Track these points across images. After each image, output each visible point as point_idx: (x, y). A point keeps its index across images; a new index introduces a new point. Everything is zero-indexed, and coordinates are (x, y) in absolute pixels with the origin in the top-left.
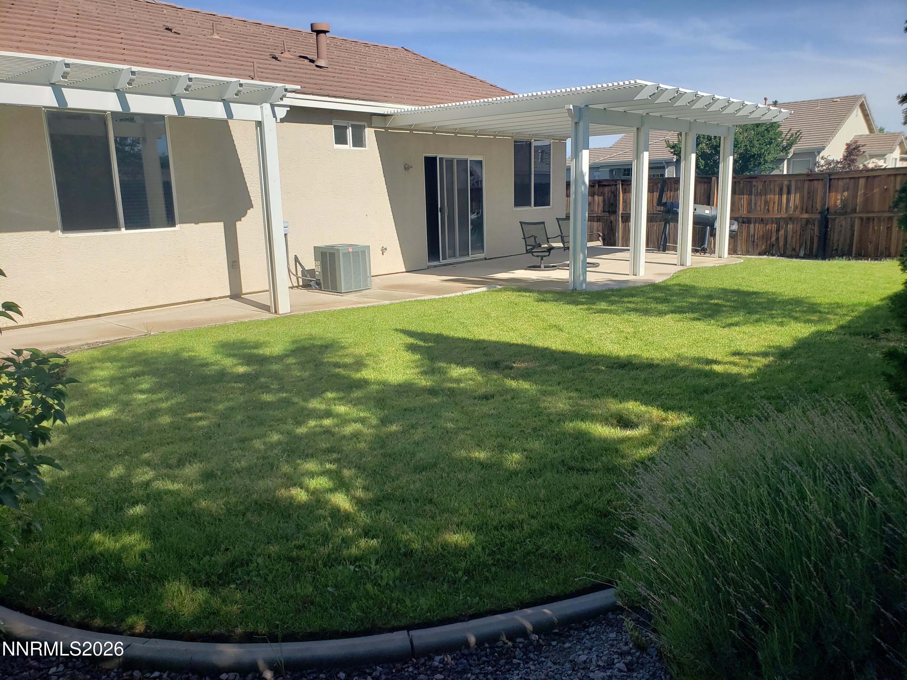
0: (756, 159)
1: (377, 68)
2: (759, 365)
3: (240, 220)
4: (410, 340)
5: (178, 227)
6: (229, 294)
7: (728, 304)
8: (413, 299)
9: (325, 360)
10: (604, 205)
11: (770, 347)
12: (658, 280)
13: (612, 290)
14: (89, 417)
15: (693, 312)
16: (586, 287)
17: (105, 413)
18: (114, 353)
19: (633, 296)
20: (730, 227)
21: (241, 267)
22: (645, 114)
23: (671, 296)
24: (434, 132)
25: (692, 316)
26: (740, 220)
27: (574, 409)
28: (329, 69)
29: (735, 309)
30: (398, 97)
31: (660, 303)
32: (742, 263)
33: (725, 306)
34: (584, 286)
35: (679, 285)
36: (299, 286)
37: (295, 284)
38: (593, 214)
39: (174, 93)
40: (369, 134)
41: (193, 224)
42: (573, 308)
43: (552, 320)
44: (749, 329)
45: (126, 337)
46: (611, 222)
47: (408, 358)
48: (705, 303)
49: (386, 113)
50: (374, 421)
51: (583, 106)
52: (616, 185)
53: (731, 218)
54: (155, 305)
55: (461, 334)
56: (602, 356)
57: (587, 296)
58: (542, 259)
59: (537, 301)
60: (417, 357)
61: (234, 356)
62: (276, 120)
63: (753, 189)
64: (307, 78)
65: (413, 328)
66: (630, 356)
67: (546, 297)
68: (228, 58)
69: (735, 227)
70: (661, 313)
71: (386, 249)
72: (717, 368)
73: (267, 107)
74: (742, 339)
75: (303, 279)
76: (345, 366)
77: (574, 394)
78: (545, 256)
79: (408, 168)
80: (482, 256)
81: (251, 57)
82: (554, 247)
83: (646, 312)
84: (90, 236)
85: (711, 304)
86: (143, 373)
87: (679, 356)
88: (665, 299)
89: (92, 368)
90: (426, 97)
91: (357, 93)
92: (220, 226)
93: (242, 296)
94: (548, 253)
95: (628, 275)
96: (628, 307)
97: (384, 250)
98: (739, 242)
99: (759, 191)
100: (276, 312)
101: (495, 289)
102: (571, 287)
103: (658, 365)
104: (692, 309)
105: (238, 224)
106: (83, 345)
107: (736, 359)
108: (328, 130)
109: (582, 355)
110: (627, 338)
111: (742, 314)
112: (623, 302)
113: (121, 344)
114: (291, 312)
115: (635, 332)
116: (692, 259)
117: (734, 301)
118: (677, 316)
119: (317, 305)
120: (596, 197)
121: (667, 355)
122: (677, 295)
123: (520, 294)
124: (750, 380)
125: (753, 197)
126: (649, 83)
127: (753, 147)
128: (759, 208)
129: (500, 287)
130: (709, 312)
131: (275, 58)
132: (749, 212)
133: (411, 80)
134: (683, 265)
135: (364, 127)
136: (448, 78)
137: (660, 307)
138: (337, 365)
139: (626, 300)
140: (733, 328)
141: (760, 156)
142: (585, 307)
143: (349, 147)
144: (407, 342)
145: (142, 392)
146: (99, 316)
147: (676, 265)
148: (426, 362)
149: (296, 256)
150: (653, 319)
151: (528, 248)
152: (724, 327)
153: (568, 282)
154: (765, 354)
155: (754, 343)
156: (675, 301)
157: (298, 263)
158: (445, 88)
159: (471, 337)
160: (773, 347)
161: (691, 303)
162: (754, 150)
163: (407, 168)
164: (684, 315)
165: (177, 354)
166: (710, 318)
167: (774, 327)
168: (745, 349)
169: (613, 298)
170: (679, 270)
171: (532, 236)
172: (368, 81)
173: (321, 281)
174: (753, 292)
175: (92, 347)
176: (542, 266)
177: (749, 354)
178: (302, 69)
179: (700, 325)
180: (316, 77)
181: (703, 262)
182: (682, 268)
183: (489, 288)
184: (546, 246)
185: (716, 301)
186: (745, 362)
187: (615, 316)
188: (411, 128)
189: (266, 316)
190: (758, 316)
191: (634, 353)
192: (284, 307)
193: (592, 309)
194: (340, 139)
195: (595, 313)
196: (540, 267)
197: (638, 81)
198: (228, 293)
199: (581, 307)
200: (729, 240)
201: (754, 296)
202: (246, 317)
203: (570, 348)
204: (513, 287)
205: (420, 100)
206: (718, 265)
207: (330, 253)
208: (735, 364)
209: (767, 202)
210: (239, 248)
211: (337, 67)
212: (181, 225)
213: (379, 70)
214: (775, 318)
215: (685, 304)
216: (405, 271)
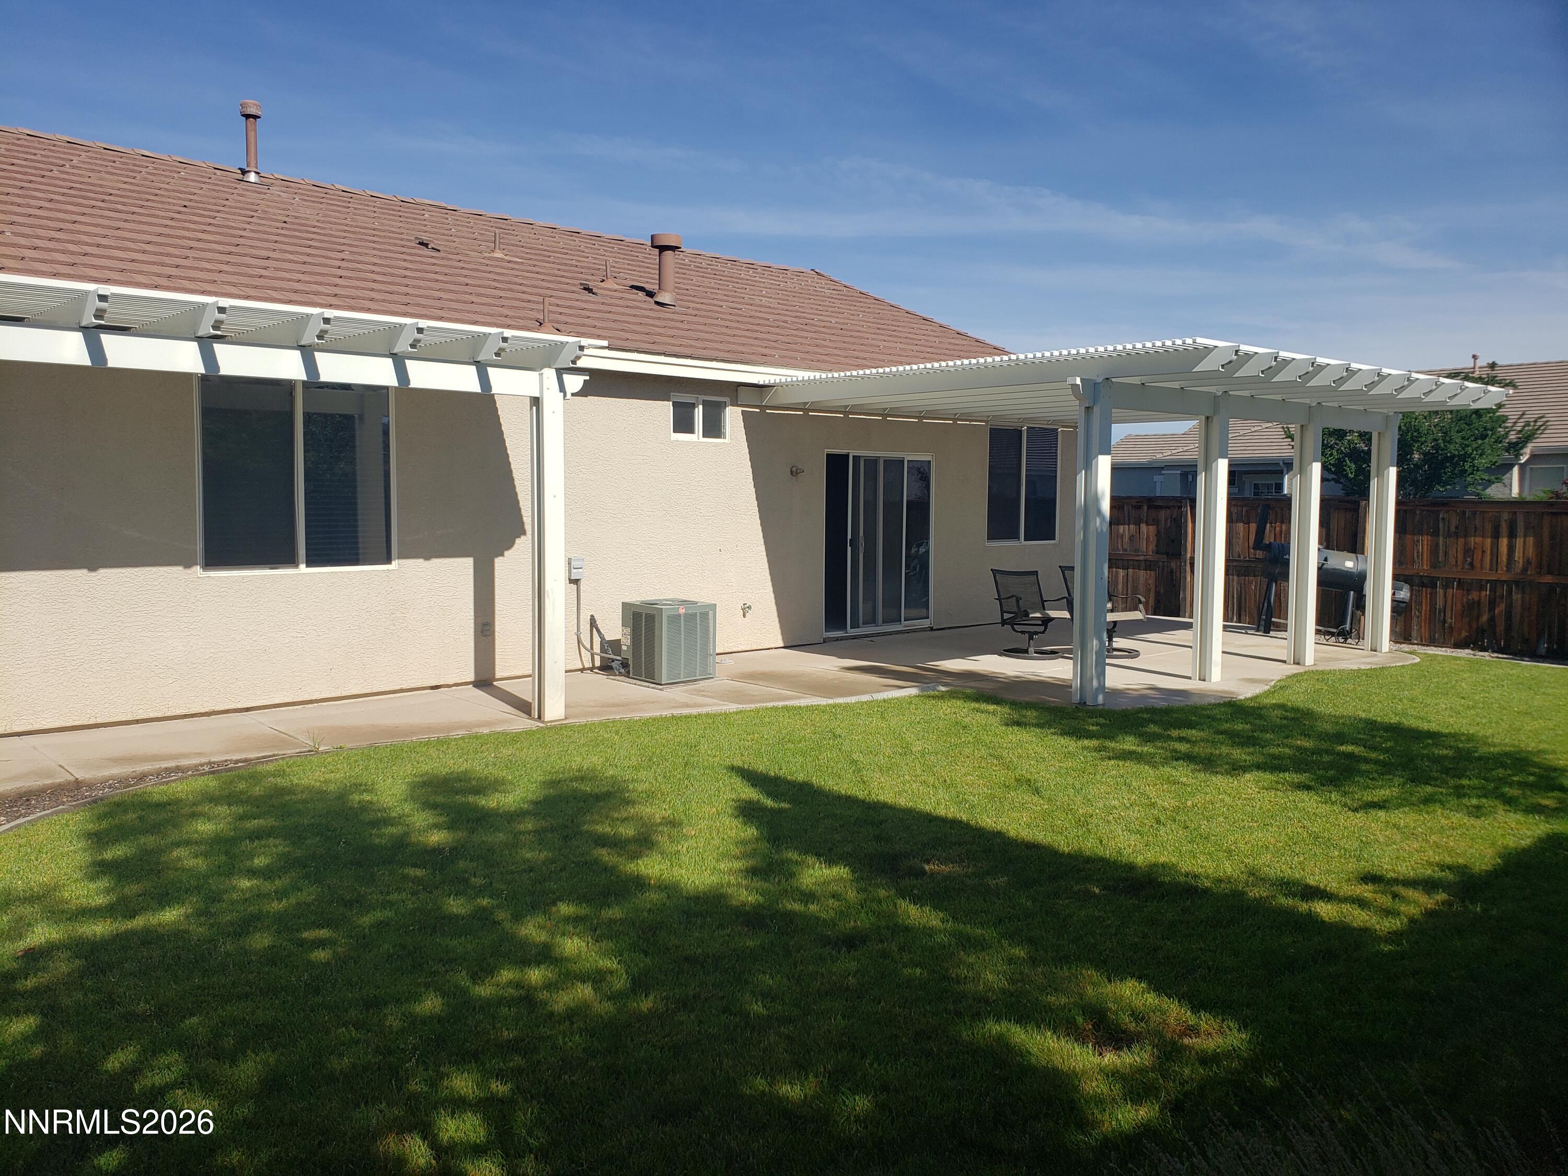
0: (1457, 464)
1: (761, 306)
2: (1413, 911)
3: (502, 555)
4: (750, 793)
5: (395, 564)
6: (473, 680)
7: (1373, 755)
8: (781, 704)
9: (586, 827)
10: (1158, 540)
11: (1443, 867)
12: (1245, 692)
13: (1152, 711)
14: (138, 922)
15: (1298, 770)
16: (1104, 699)
17: (170, 916)
18: (242, 786)
19: (1191, 726)
20: (1394, 594)
21: (496, 634)
22: (1220, 393)
23: (1261, 731)
24: (846, 413)
25: (1297, 778)
26: (1417, 581)
27: (1012, 988)
28: (677, 309)
29: (1386, 769)
30: (785, 357)
31: (1238, 745)
32: (1415, 664)
33: (1366, 761)
34: (1100, 699)
35: (1282, 707)
36: (591, 669)
37: (588, 665)
38: (1138, 555)
39: (395, 351)
40: (733, 417)
41: (421, 560)
42: (1070, 744)
43: (1026, 768)
44: (1405, 818)
45: (276, 752)
46: (1172, 572)
47: (733, 833)
48: (1327, 752)
49: (762, 383)
50: (620, 983)
51: (1100, 380)
52: (1180, 507)
53: (1396, 577)
54: (344, 694)
55: (845, 786)
56: (1102, 860)
57: (1102, 721)
58: (1031, 638)
59: (1007, 725)
60: (751, 832)
61: (434, 806)
62: (565, 396)
63: (1441, 525)
64: (635, 324)
65: (762, 766)
66: (1155, 865)
67: (1025, 717)
68: (509, 290)
69: (1404, 594)
70: (1237, 769)
71: (749, 607)
72: (1324, 910)
73: (550, 374)
74: (1389, 842)
75: (601, 658)
76: (615, 843)
77: (1019, 952)
78: (1036, 633)
79: (797, 473)
80: (926, 623)
81: (548, 288)
82: (1054, 619)
83: (1208, 764)
84: (247, 577)
85: (1338, 754)
86: (269, 833)
87: (1252, 873)
88: (1249, 738)
89: (194, 815)
90: (836, 355)
91: (716, 349)
92: (468, 563)
93: (495, 683)
94: (1042, 628)
95: (1190, 678)
96: (1175, 751)
97: (746, 609)
98: (1415, 621)
99: (1453, 529)
100: (539, 717)
101: (932, 693)
102: (1076, 698)
103: (1206, 891)
104: (1300, 762)
105: (498, 561)
106: (202, 765)
107: (1366, 891)
108: (664, 410)
109: (1063, 854)
110: (1158, 821)
111: (1397, 781)
112: (1169, 737)
113: (260, 768)
114: (566, 718)
115: (1177, 810)
116: (1315, 651)
117: (1386, 751)
118: (1268, 777)
119: (614, 705)
120: (1144, 527)
121: (1229, 868)
122: (1274, 729)
123: (977, 705)
124: (1387, 948)
125: (1441, 539)
126: (1220, 344)
127: (1448, 442)
128: (1452, 561)
129: (943, 689)
130: (1331, 773)
131: (589, 290)
132: (1434, 565)
133: (816, 326)
134: (1298, 664)
135: (725, 405)
136: (883, 322)
137: (1238, 754)
138: (602, 841)
139: (1175, 733)
140: (1373, 812)
141: (1464, 458)
142: (1094, 743)
143: (696, 437)
144: (743, 796)
145: (252, 873)
146: (247, 710)
147: (1284, 662)
148: (764, 846)
149: (592, 616)
150: (1219, 780)
151: (1006, 616)
152: (1356, 810)
153: (1071, 687)
154: (1428, 885)
155: (1410, 854)
156: (1269, 743)
157: (594, 630)
158: (874, 339)
159: (861, 795)
160: (1449, 868)
161: (1299, 748)
162: (1451, 447)
163: (794, 472)
164: (1281, 775)
165: (342, 796)
166: (1331, 788)
167: (1458, 818)
168: (1389, 867)
169: (1152, 728)
170: (1289, 673)
171: (1013, 596)
172: (739, 329)
173: (630, 662)
174: (1429, 732)
175: (214, 770)
176: (1031, 650)
177: (1396, 881)
178: (631, 307)
179: (1309, 801)
180: (651, 322)
181: (1338, 659)
182: (1295, 669)
183: (923, 690)
184: (1038, 615)
185: (1350, 748)
186: (1385, 900)
187: (1147, 768)
188: (805, 408)
189: (522, 723)
190: (1429, 789)
191: (1162, 859)
192: (554, 710)
193: (1105, 749)
194: (683, 424)
195: (1109, 759)
196: (1026, 651)
197: (1200, 340)
198: (471, 677)
199: (1086, 742)
200: (1392, 618)
201: (1430, 741)
202: (488, 724)
203: (1041, 836)
204: (968, 691)
205: (824, 361)
206: (1368, 667)
207: (647, 615)
208: (1361, 903)
209: (1470, 549)
210: (496, 600)
211: (691, 305)
212: (401, 561)
213: (763, 309)
214: (1464, 795)
215: (1287, 750)
216: (782, 645)
